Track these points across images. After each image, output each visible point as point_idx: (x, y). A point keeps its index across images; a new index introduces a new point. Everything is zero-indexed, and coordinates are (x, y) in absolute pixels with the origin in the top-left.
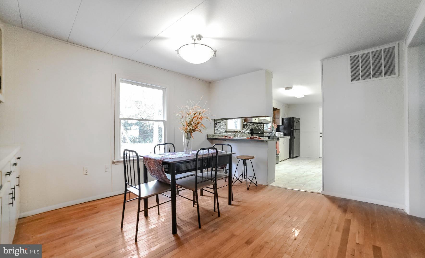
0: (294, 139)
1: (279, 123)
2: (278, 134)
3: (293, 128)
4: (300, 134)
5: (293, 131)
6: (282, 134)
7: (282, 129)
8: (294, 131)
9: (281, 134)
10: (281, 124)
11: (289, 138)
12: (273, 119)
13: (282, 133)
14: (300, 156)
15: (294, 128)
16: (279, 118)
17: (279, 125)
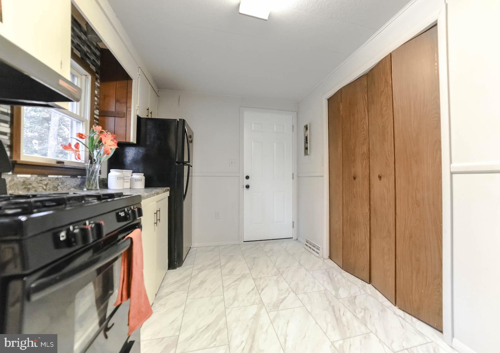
1: (126, 135)
2: (118, 178)
3: (181, 160)
6: (137, 180)
7: (135, 161)
8: (186, 167)
9: (132, 180)
10: (133, 139)
11: (167, 194)
12: (97, 112)
13: (140, 177)
15: (185, 160)
16: (125, 115)
17: (127, 141)
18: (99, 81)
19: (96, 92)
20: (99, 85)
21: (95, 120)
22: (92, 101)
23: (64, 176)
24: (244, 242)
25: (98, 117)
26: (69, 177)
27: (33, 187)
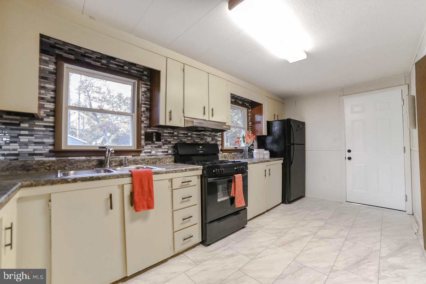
0: (292, 163)
1: (261, 132)
2: (257, 153)
3: (290, 142)
4: (306, 152)
5: (290, 147)
6: (266, 154)
8: (292, 146)
9: (264, 154)
10: (265, 133)
11: (282, 161)
12: (250, 123)
13: (267, 152)
14: (306, 195)
15: (292, 142)
16: (261, 122)
17: (262, 135)
18: (250, 109)
19: (249, 114)
20: (251, 111)
21: (249, 127)
22: (248, 118)
23: (238, 153)
24: (346, 202)
25: (251, 125)
26: (239, 153)
27: (227, 157)
